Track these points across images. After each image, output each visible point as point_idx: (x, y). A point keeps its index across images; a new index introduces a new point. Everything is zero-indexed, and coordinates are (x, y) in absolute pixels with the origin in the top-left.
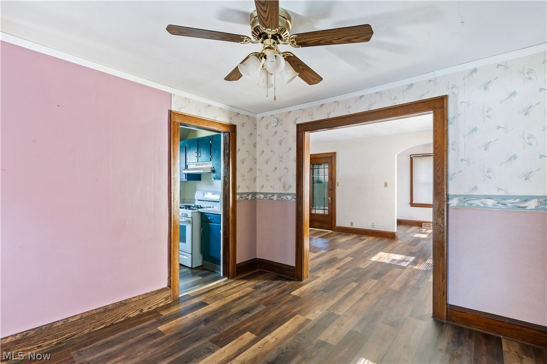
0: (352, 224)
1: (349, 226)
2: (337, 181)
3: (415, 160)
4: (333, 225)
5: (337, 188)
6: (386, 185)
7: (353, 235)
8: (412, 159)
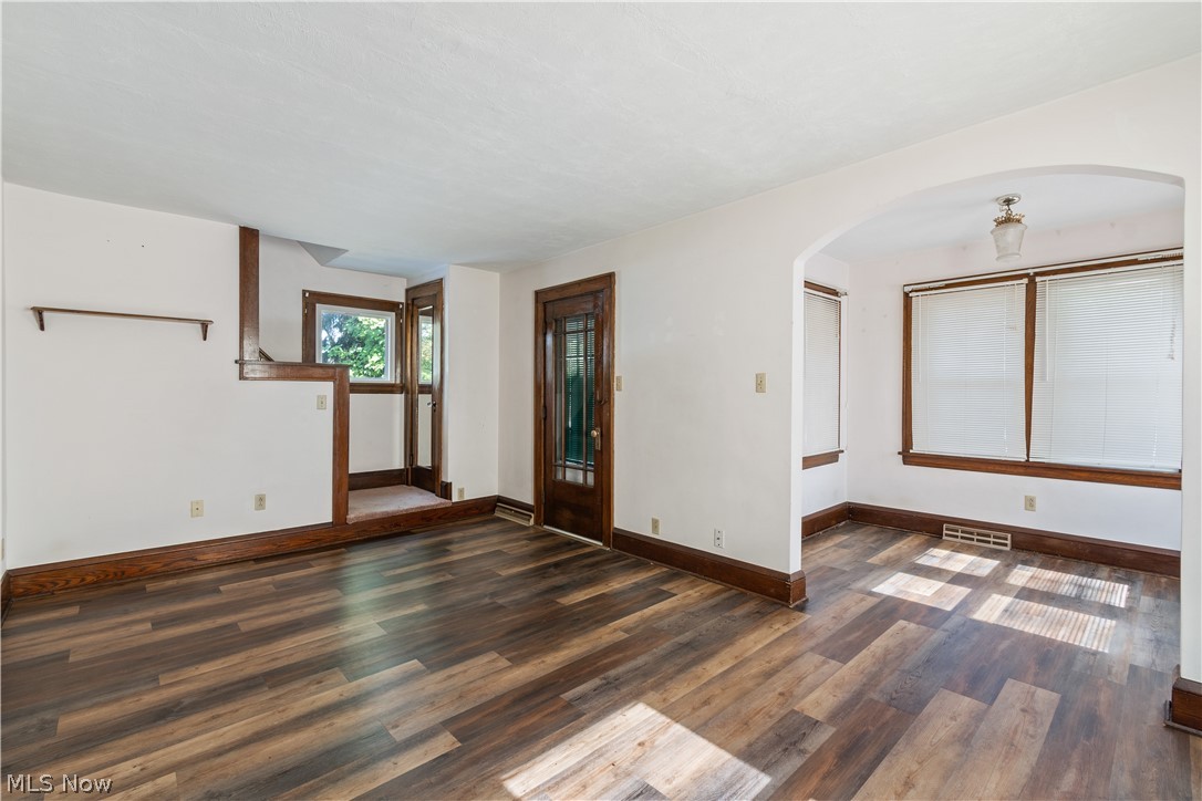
0: (655, 524)
1: (647, 531)
2: (617, 373)
3: (918, 302)
4: (605, 525)
5: (619, 398)
6: (760, 385)
7: (655, 567)
8: (907, 299)
